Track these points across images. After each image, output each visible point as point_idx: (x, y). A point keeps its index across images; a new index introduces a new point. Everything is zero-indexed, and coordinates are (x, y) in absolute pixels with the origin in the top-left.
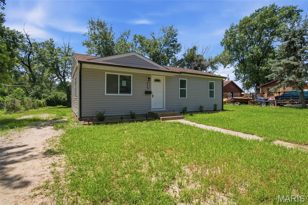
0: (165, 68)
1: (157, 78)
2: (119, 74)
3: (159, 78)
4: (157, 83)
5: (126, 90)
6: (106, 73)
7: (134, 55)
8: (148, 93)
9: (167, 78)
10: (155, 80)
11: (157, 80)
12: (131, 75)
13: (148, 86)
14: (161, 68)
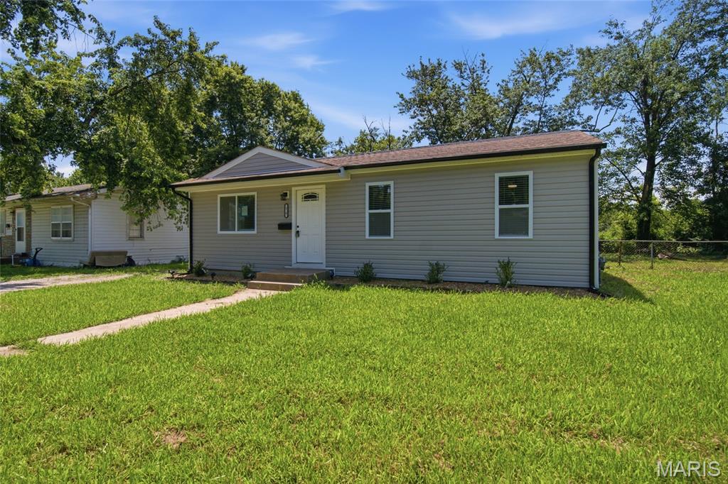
0: (323, 165)
1: (310, 191)
2: (236, 195)
3: (313, 191)
4: (311, 203)
5: (248, 223)
6: (219, 196)
7: (259, 154)
8: (286, 226)
9: (330, 188)
10: (305, 198)
11: (311, 197)
12: (255, 193)
13: (286, 211)
14: (314, 165)
